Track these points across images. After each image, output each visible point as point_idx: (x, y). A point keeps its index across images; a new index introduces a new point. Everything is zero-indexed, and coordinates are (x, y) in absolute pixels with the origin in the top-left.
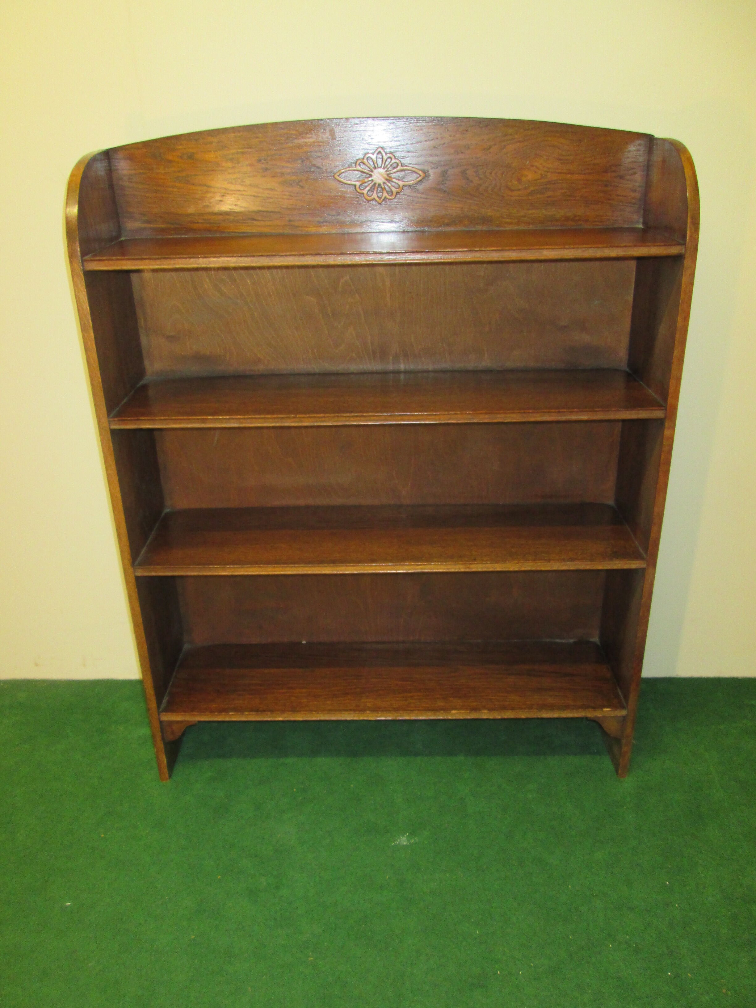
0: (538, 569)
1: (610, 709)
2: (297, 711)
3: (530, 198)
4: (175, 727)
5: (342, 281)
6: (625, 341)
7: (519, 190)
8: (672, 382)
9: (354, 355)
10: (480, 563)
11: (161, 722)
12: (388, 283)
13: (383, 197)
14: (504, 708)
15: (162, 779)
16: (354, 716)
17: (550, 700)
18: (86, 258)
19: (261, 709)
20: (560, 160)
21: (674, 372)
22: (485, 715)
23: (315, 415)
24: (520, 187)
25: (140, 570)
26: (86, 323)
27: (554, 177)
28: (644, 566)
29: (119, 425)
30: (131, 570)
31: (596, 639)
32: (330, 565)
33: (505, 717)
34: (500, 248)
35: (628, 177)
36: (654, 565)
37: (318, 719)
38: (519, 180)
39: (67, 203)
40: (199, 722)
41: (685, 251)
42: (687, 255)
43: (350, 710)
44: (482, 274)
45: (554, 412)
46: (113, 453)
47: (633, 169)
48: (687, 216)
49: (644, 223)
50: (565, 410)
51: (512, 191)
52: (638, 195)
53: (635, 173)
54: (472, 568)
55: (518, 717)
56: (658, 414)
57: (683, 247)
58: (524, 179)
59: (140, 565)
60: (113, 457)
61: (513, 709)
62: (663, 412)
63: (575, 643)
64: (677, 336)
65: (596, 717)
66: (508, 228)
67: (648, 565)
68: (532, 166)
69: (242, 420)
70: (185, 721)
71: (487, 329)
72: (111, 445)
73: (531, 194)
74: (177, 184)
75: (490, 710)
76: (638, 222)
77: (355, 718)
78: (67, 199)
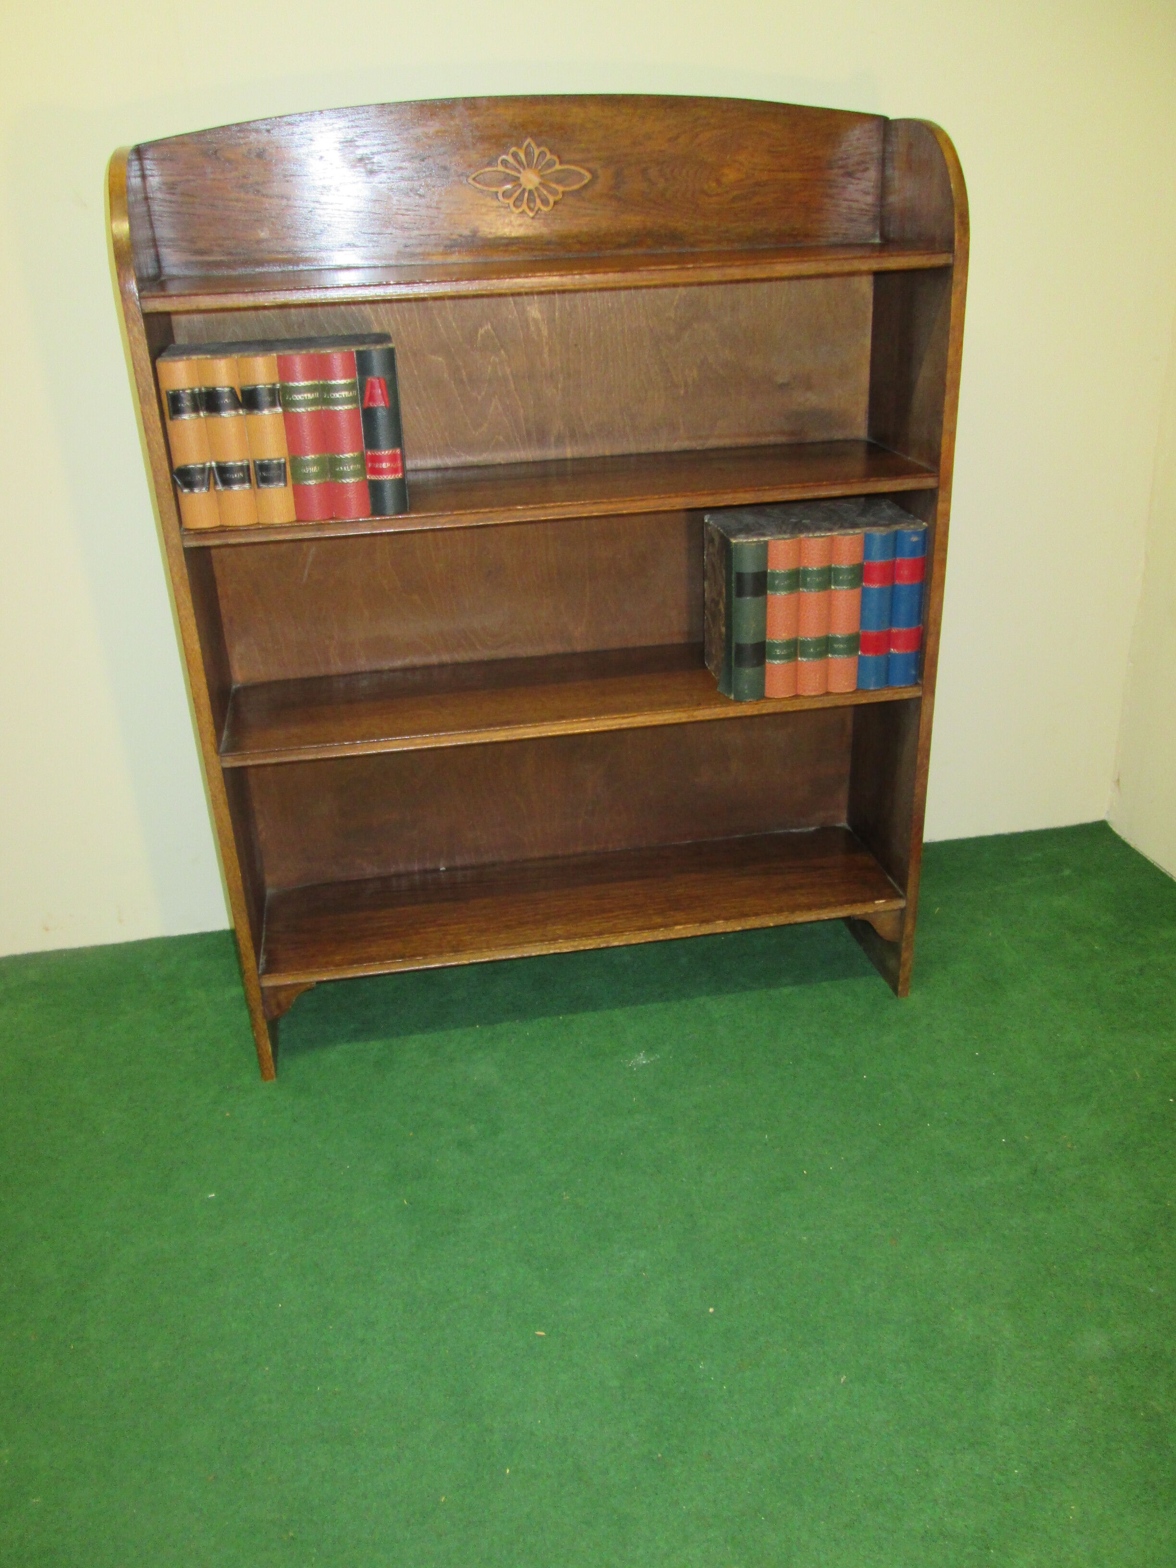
0: (784, 709)
1: (884, 901)
2: (462, 951)
3: (733, 205)
4: (282, 996)
5: (481, 331)
6: (864, 400)
7: (718, 195)
8: (945, 441)
9: (501, 438)
10: (706, 708)
11: (262, 989)
12: (545, 332)
13: (536, 209)
14: (744, 915)
15: (266, 1079)
16: (542, 950)
17: (803, 900)
18: (144, 293)
19: (407, 955)
20: (769, 152)
21: (946, 425)
22: (720, 926)
23: (477, 511)
24: (719, 191)
25: (228, 759)
26: (147, 389)
27: (765, 177)
28: (920, 694)
29: (197, 540)
30: (215, 758)
31: (843, 824)
32: (504, 728)
33: (748, 927)
34: (720, 264)
35: (859, 175)
36: (933, 692)
37: (492, 959)
38: (718, 182)
39: (111, 214)
40: (319, 983)
41: (953, 260)
42: (957, 263)
43: (536, 941)
44: (672, 315)
45: (796, 488)
46: (188, 583)
47: (863, 162)
48: (953, 214)
49: (882, 236)
50: (812, 484)
51: (709, 196)
52: (870, 199)
53: (866, 170)
54: (697, 717)
55: (764, 925)
56: (929, 482)
57: (951, 255)
58: (724, 180)
59: (227, 751)
60: (188, 589)
61: (757, 914)
62: (936, 479)
63: (816, 831)
64: (948, 376)
65: (867, 914)
66: (707, 248)
67: (924, 693)
68: (735, 161)
69: (375, 524)
70: (301, 984)
71: (682, 392)
72: (185, 571)
73: (734, 200)
74: (242, 195)
75: (727, 919)
76: (874, 236)
77: (544, 952)
78: (111, 208)
